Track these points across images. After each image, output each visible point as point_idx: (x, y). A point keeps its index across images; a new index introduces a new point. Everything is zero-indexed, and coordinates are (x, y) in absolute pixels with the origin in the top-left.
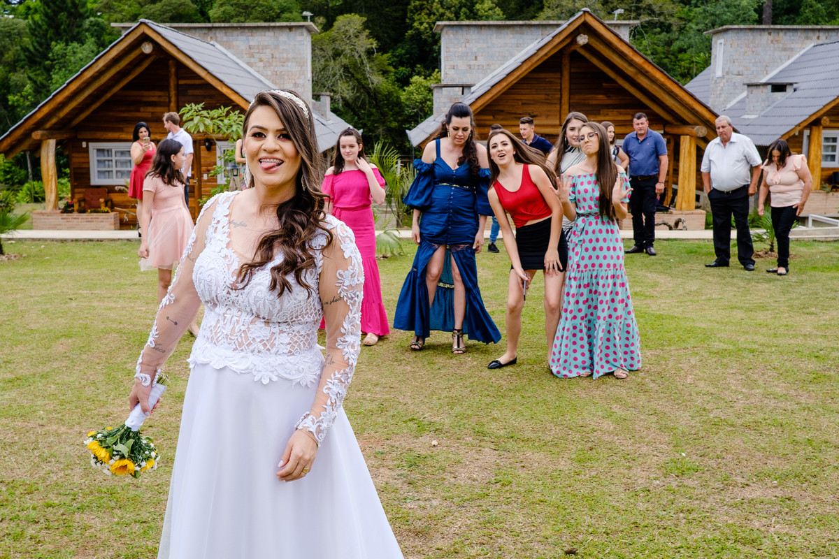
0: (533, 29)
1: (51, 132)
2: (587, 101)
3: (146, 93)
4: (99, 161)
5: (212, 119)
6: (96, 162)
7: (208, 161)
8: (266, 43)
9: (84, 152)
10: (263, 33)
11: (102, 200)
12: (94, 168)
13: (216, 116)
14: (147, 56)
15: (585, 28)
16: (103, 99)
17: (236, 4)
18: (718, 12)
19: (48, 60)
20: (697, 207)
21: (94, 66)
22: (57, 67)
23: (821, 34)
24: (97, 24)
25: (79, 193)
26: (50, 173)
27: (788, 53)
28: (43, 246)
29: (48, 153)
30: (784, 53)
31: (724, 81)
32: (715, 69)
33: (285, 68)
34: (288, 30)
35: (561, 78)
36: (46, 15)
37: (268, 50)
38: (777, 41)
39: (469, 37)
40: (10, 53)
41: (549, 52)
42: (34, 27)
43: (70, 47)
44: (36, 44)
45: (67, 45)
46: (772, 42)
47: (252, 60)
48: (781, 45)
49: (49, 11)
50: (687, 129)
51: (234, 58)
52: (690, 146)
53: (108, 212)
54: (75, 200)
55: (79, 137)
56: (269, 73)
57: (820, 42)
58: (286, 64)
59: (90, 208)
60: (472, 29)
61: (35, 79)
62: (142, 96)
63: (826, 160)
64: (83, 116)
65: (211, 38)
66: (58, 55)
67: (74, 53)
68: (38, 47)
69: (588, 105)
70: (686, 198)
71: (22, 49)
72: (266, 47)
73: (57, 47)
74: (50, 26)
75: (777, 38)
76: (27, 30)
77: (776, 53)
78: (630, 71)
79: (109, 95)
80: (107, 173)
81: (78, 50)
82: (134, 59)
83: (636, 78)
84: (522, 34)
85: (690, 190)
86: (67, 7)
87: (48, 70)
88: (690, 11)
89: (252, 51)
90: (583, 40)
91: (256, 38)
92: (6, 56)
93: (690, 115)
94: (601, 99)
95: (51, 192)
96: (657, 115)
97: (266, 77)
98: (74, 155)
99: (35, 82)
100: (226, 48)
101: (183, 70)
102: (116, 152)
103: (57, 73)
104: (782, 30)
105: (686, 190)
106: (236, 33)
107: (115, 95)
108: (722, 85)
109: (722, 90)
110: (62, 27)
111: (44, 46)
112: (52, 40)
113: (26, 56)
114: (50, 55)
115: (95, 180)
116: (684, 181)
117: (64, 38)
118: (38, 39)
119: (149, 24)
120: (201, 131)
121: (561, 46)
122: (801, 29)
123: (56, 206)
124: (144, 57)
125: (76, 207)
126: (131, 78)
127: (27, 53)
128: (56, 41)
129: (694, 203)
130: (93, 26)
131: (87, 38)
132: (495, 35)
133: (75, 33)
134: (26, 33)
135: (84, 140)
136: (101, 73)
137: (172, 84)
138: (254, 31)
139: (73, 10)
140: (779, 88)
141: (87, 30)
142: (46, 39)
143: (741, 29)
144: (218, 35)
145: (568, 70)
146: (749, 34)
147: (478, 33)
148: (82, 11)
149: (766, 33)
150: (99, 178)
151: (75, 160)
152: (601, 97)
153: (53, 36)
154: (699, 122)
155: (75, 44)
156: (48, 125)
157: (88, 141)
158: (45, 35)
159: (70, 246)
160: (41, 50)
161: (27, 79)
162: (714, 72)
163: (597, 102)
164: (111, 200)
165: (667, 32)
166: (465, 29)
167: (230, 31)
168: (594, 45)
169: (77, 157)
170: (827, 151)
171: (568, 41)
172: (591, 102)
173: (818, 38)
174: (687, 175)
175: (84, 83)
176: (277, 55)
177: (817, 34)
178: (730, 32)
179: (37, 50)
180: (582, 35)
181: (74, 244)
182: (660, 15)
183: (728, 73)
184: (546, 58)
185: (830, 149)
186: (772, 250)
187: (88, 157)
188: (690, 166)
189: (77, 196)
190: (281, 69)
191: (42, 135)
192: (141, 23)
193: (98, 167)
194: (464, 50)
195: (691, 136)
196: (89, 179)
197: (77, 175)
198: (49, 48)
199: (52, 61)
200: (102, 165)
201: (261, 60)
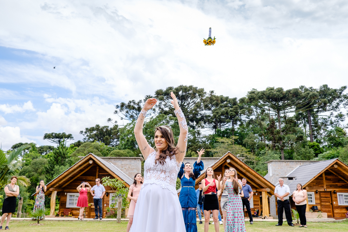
0: (212, 160)
1: (56, 189)
3: (88, 177)
4: (70, 199)
5: (112, 182)
6: (69, 199)
7: (107, 200)
8: (127, 163)
9: (65, 196)
10: (126, 160)
11: (69, 213)
12: (68, 202)
13: (113, 181)
14: (91, 165)
15: (229, 157)
16: (74, 179)
17: (116, 154)
18: (268, 158)
19: (53, 171)
20: (270, 216)
21: (73, 167)
22: (55, 173)
23: (301, 163)
24: (70, 161)
25: (62, 210)
26: (53, 203)
27: (292, 168)
28: (52, 222)
29: (54, 196)
30: (290, 169)
31: (273, 177)
32: (269, 173)
33: (133, 171)
34: (134, 159)
36: (55, 157)
37: (128, 166)
38: (288, 165)
40: (40, 169)
41: (218, 165)
42: (50, 161)
43: (61, 167)
44: (50, 166)
45: (60, 166)
46: (286, 165)
47: (122, 169)
48: (289, 166)
49: (56, 156)
50: (264, 190)
51: (117, 168)
52: (265, 195)
53: (71, 216)
54: (60, 213)
55: (64, 191)
56: (128, 173)
57: (301, 165)
58: (133, 170)
59: (65, 215)
60: (193, 160)
61: (47, 177)
62: (87, 178)
63: (310, 202)
64: (66, 184)
66: (56, 170)
67: (62, 169)
68: (50, 167)
70: (266, 213)
71: (45, 168)
72: (127, 165)
73: (57, 167)
74: (55, 160)
75: (288, 164)
76: (47, 162)
77: (288, 169)
78: (244, 171)
79: (76, 178)
80: (72, 204)
81: (63, 168)
82: (86, 166)
83: (246, 173)
84: (208, 161)
85: (267, 210)
86: (61, 155)
87: (52, 175)
88: (259, 158)
89: (123, 166)
90: (229, 161)
91: (124, 162)
92: (39, 170)
93: (264, 185)
95: (53, 209)
96: (253, 186)
97: (127, 174)
98: (62, 197)
99: (47, 178)
100: (114, 165)
101: (101, 169)
102: (76, 196)
103: (55, 175)
104: (289, 161)
105: (266, 210)
106: (118, 160)
107: (78, 177)
108: (272, 178)
109: (272, 180)
110: (59, 161)
111: (52, 167)
112: (55, 165)
113: (46, 170)
114: (54, 169)
115: (68, 206)
116: (264, 207)
117: (59, 164)
118: (50, 165)
119: (92, 155)
120: (108, 185)
121: (222, 163)
122: (295, 161)
123: (53, 214)
124: (90, 165)
125: (60, 215)
126: (84, 172)
127: (46, 169)
128: (57, 165)
129: (268, 215)
130: (69, 161)
131: (66, 164)
133: (63, 163)
134: (47, 163)
135: (66, 192)
136: (75, 170)
137: (97, 174)
138: (124, 159)
139: (63, 156)
140: (291, 179)
141: (67, 162)
142: (53, 165)
143: (276, 161)
144: (112, 161)
146: (279, 162)
148: (66, 156)
149: (284, 162)
150: (69, 205)
151: (62, 199)
153: (56, 164)
154: (267, 187)
155: (63, 166)
156: (55, 186)
157: (67, 192)
158: (53, 163)
159: (61, 222)
160: (51, 168)
161: (45, 177)
162: (269, 175)
164: (72, 213)
165: (253, 165)
166: (190, 160)
167: (116, 159)
168: (232, 163)
169: (63, 198)
170: (309, 199)
171: (224, 162)
173: (300, 164)
174: (265, 205)
175: (69, 173)
176: (130, 167)
177: (300, 163)
178: (273, 162)
179: (50, 168)
181: (63, 221)
182: (250, 159)
183: (274, 175)
184: (217, 167)
185: (310, 198)
186: (298, 223)
187: (66, 198)
188: (266, 202)
189: (61, 211)
190: (132, 171)
191: (53, 190)
192: (90, 154)
193: (69, 201)
195: (265, 192)
196: (66, 205)
197: (63, 204)
198: (54, 167)
199: (54, 171)
200: (71, 201)
201: (125, 169)
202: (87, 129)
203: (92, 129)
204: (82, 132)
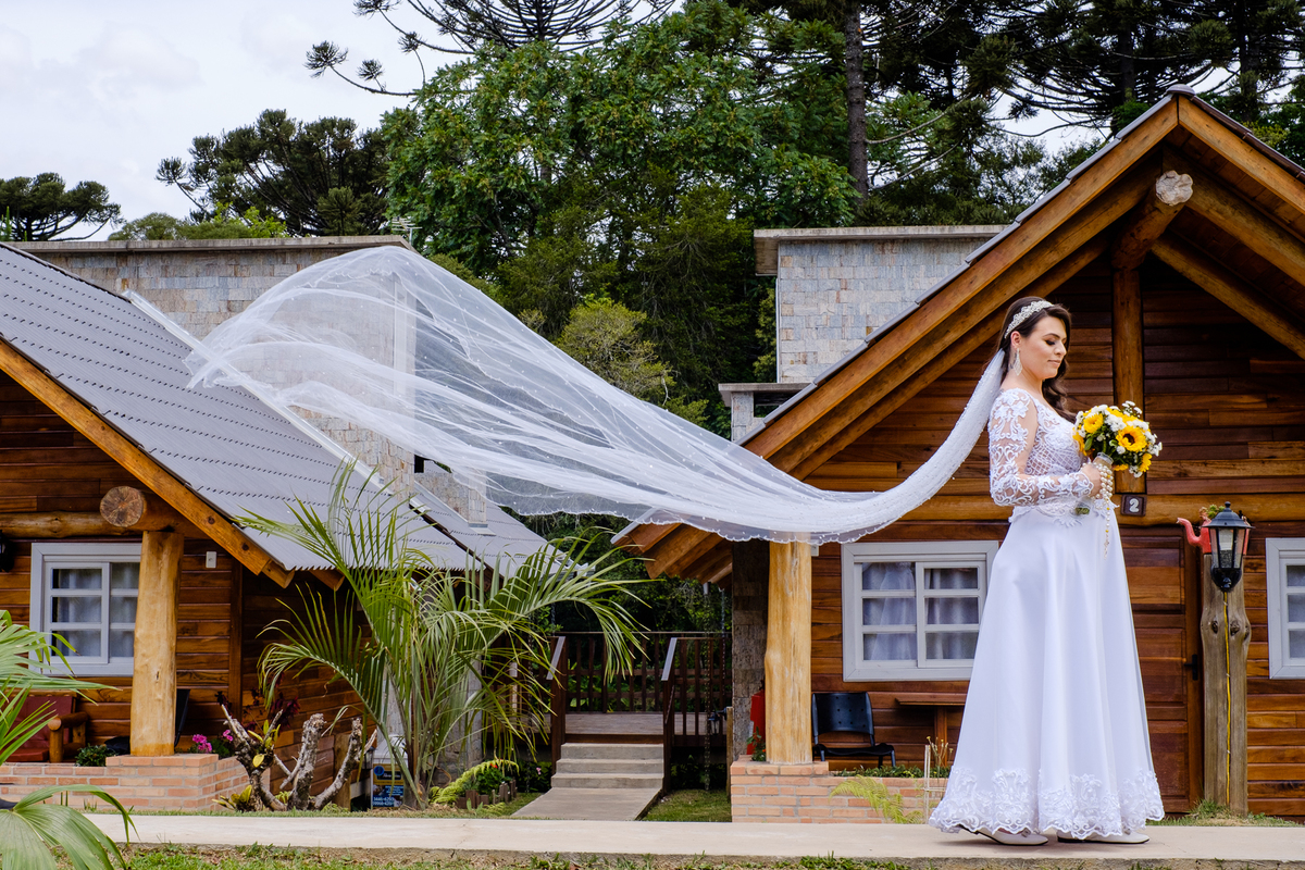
2: (1202, 416)
10: (268, 269)
15: (1182, 150)
35: (1113, 344)
39: (847, 273)
60: (856, 250)
65: (124, 281)
69: (1206, 426)
90: (1175, 189)
91: (246, 282)
94: (1247, 406)
100: (162, 309)
106: (193, 267)
121: (1102, 221)
132: (923, 267)
144: (143, 273)
145: (1137, 319)
147: (874, 262)
152: (1245, 400)
163: (1237, 419)
166: (835, 250)
171: (1128, 197)
172: (1214, 419)
180: (1173, 173)
194: (834, 308)
202: (202, 145)
203: (241, 148)
204: (171, 169)
